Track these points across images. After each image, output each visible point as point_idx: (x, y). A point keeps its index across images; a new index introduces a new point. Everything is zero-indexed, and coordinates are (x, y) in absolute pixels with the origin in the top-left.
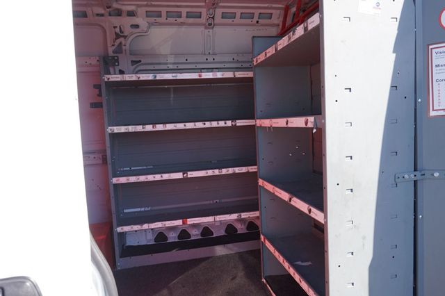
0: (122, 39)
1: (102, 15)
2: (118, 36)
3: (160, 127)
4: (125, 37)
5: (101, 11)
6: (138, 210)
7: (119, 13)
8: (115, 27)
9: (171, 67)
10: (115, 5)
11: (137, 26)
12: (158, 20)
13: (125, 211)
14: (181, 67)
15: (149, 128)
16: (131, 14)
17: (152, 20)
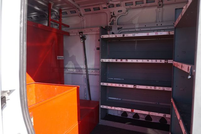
1: (106, 8)
2: (112, 17)
3: (129, 61)
4: (115, 17)
5: (105, 6)
6: (115, 99)
7: (113, 6)
8: (111, 13)
9: (137, 30)
10: (110, 2)
11: (121, 11)
12: (131, 6)
13: (110, 98)
14: (142, 30)
15: (119, 61)
16: (118, 5)
17: (128, 7)
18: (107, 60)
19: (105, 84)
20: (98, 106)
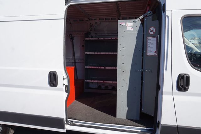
0: (92, 27)
1: (87, 20)
2: (91, 26)
3: (102, 53)
4: (93, 26)
5: (87, 19)
6: (93, 77)
7: (92, 20)
8: (91, 23)
9: (106, 35)
10: (90, 18)
11: (97, 23)
12: (103, 21)
13: (90, 77)
14: (109, 35)
15: (96, 53)
16: (95, 20)
17: (101, 21)
18: (89, 53)
19: (88, 67)
20: (84, 80)
